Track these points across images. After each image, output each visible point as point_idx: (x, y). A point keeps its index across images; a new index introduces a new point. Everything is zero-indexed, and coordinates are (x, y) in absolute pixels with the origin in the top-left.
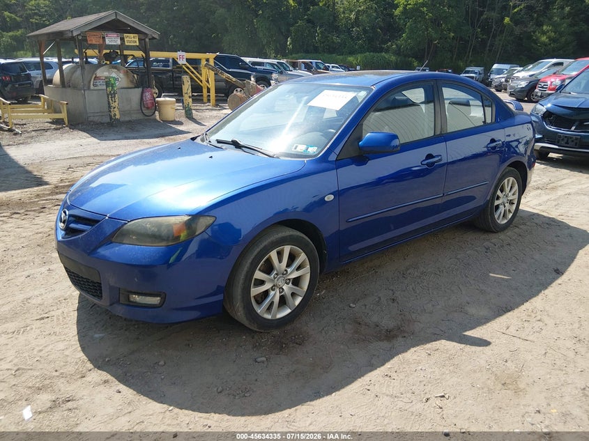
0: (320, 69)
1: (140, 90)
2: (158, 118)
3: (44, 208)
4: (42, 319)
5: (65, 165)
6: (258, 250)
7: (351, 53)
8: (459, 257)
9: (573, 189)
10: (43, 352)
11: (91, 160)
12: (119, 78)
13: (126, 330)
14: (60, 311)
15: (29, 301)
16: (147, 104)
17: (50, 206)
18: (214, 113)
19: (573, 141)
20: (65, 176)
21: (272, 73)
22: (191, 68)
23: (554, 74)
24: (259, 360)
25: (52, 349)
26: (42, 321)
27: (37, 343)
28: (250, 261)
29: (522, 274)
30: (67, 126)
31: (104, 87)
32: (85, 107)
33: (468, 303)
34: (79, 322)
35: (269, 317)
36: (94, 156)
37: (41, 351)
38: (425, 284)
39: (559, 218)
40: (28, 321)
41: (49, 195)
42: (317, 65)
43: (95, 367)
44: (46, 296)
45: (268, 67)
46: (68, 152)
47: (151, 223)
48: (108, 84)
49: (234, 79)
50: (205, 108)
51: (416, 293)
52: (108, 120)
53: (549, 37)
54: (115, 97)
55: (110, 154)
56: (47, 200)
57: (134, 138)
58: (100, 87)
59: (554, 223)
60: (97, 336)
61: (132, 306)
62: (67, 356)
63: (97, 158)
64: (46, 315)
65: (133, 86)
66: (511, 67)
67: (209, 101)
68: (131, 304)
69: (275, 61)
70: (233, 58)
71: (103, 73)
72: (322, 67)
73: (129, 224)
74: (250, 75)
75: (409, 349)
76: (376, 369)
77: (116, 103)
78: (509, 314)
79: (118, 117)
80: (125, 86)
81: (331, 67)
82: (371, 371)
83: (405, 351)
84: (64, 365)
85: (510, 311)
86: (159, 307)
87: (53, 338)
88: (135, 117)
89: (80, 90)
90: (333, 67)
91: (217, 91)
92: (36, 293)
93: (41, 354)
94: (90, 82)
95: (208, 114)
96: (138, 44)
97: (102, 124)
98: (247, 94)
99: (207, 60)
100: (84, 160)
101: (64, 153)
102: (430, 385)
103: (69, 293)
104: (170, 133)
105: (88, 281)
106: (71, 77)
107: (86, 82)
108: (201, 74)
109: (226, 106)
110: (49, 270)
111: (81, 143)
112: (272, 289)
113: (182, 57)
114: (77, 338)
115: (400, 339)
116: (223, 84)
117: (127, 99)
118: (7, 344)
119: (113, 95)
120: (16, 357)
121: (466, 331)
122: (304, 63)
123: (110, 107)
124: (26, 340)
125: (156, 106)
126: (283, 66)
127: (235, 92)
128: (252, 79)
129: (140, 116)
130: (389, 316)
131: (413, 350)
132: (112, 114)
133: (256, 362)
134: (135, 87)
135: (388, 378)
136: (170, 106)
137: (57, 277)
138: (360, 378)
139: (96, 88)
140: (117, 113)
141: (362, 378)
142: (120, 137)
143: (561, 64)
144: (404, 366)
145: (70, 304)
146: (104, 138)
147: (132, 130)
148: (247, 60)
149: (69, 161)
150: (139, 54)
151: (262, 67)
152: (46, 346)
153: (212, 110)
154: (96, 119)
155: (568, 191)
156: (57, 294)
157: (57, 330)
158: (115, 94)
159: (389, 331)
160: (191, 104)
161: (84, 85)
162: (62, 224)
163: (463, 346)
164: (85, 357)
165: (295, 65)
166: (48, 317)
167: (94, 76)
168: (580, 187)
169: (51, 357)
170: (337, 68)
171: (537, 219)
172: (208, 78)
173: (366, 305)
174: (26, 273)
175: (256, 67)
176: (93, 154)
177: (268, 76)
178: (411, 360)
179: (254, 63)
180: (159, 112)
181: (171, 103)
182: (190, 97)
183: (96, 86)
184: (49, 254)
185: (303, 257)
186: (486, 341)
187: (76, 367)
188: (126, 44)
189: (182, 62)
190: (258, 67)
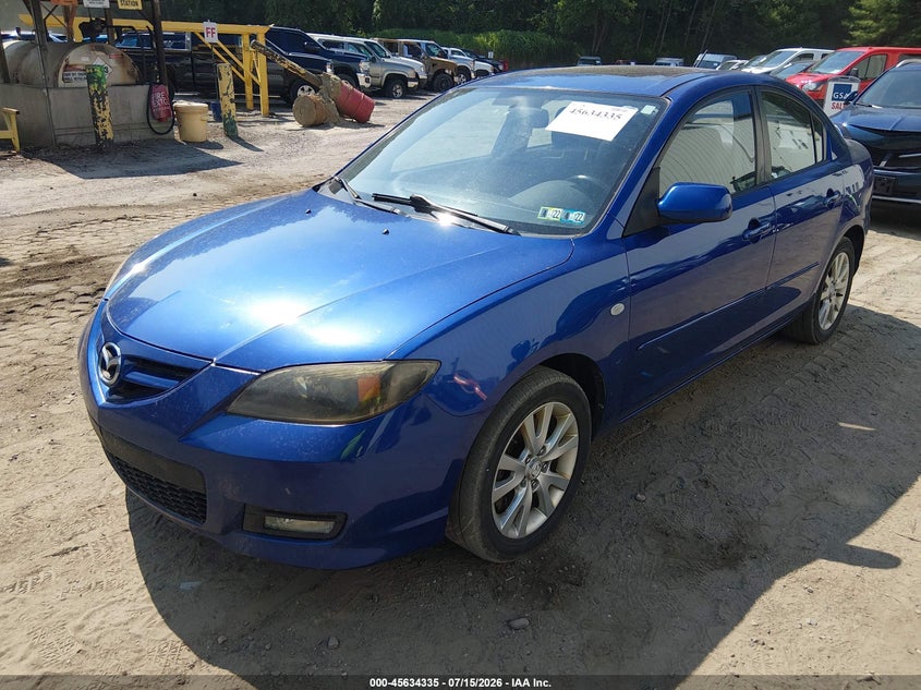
0: (433, 55)
1: (145, 88)
2: (177, 137)
3: (12, 312)
4: (65, 552)
5: (30, 225)
6: (508, 417)
7: (478, 30)
8: (776, 392)
9: (896, 264)
10: (87, 629)
11: (75, 216)
12: (109, 66)
13: (240, 570)
14: (97, 532)
15: (29, 513)
16: (159, 113)
17: (22, 308)
18: (271, 128)
19: (883, 184)
20: (35, 248)
21: (359, 61)
22: (227, 51)
23: (805, 71)
24: (517, 623)
25: (103, 623)
26: (66, 558)
27: (68, 611)
28: (494, 440)
29: (888, 421)
30: (19, 153)
31: (85, 83)
32: (50, 119)
33: (831, 482)
34: (142, 556)
35: (515, 534)
36: (80, 208)
37: (81, 628)
38: (744, 447)
39: (900, 316)
40: (37, 559)
41: (15, 285)
42: (428, 49)
43: (201, 656)
44: (59, 499)
45: (351, 51)
46: (30, 202)
47: (313, 376)
48: (91, 78)
49: (303, 71)
50: (251, 119)
51: (736, 465)
52: (93, 141)
53: (781, 14)
54: (104, 100)
55: (108, 204)
56: (13, 296)
57: (142, 174)
58: (75, 84)
59: (895, 326)
60: (184, 586)
61: (273, 537)
62: (139, 636)
63: (86, 212)
64: (72, 544)
65: (133, 81)
66: (725, 59)
67: (257, 106)
68: (270, 533)
69: (361, 41)
70: (293, 33)
71: (79, 58)
72: (437, 52)
73: (264, 378)
74: (325, 63)
75: (772, 583)
76: (733, 629)
77: (106, 113)
78: (903, 500)
79: (110, 135)
80: (119, 81)
81: (450, 53)
82: (725, 634)
83: (767, 586)
84: (138, 660)
85: (901, 494)
86: (331, 539)
87: (99, 595)
88: (140, 134)
89: (40, 88)
90: (453, 52)
91: (272, 89)
92: (39, 494)
93: (82, 635)
94: (56, 75)
95: (260, 129)
96: (140, 7)
97: (82, 148)
98: (326, 95)
99: (253, 37)
100: (64, 216)
101: (24, 203)
102: (838, 656)
103: (104, 491)
104: (203, 164)
105: (172, 487)
106: (20, 65)
107: (50, 75)
108: (241, 61)
109: (290, 115)
110: (52, 442)
111: (50, 184)
112: (523, 484)
113: (211, 32)
114: (146, 593)
115: (749, 563)
116: (280, 78)
117: (125, 105)
118: (6, 617)
119: (100, 97)
120: (32, 646)
121: (850, 538)
122: (407, 44)
123: (95, 118)
124: (43, 604)
125: (175, 117)
126: (374, 49)
127: (300, 92)
128: (329, 70)
129: (148, 135)
130: (711, 515)
131: (779, 583)
132: (101, 130)
133: (511, 628)
134: (137, 84)
135: (759, 647)
136: (199, 116)
137: (71, 457)
138: (712, 650)
139: (67, 85)
140: (109, 129)
141: (716, 650)
142: (116, 171)
143: (810, 56)
144: (780, 619)
145: (112, 516)
146: (91, 174)
147: (136, 158)
148: (316, 37)
149: (36, 218)
150: (142, 25)
151: (343, 51)
152: (88, 617)
153: (265, 122)
154: (71, 139)
155: (891, 268)
156: (82, 494)
157: (101, 575)
158: (103, 95)
159: (725, 547)
160: (233, 113)
161: (47, 80)
162: (107, 374)
163: (858, 569)
164: (175, 637)
165: (393, 48)
166: (76, 549)
167: (64, 63)
168: (904, 259)
169: (106, 642)
170: (460, 54)
171: (865, 317)
172: (256, 66)
173: (663, 496)
174: (9, 452)
175: (332, 49)
176: (77, 203)
177: (352, 65)
178: (785, 606)
179: (329, 44)
180: (180, 127)
181: (201, 111)
182: (232, 101)
183: (69, 81)
184: (43, 409)
185: (569, 419)
186: (890, 557)
187: (163, 661)
188: (120, 7)
189: (210, 39)
190: (336, 50)
